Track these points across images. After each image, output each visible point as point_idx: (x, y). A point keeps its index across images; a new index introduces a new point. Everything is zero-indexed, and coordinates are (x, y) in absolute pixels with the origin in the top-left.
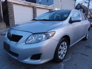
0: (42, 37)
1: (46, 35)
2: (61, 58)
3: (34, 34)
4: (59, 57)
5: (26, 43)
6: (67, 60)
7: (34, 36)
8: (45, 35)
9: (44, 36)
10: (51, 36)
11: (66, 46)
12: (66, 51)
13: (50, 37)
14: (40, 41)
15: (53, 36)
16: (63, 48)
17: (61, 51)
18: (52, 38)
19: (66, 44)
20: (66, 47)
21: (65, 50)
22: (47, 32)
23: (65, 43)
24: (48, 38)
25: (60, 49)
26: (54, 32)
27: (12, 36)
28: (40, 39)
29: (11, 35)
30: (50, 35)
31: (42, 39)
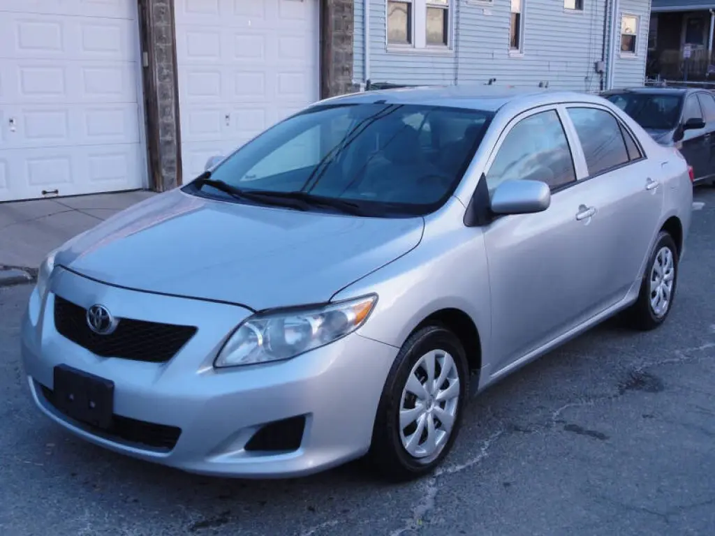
0: (308, 328)
1: (329, 318)
2: (422, 452)
3: (260, 314)
4: (409, 442)
5: (215, 367)
6: (459, 468)
7: (260, 328)
8: (322, 315)
9: (316, 324)
10: (355, 322)
11: (450, 374)
12: (451, 411)
13: (346, 325)
14: (293, 353)
15: (361, 320)
16: (429, 388)
17: (418, 404)
18: (358, 331)
19: (447, 360)
20: (455, 382)
21: (442, 404)
22: (329, 303)
23: (438, 357)
24: (339, 335)
25: (410, 394)
26: (370, 300)
27: (119, 326)
28: (291, 338)
29: (114, 323)
30: (351, 316)
31: (304, 341)
